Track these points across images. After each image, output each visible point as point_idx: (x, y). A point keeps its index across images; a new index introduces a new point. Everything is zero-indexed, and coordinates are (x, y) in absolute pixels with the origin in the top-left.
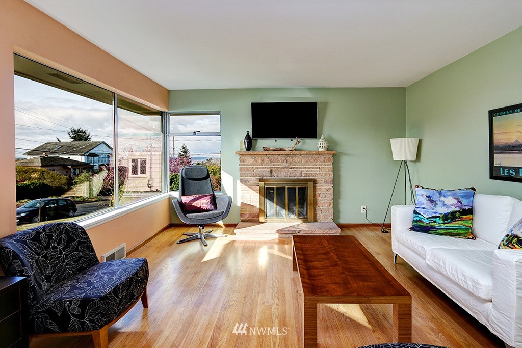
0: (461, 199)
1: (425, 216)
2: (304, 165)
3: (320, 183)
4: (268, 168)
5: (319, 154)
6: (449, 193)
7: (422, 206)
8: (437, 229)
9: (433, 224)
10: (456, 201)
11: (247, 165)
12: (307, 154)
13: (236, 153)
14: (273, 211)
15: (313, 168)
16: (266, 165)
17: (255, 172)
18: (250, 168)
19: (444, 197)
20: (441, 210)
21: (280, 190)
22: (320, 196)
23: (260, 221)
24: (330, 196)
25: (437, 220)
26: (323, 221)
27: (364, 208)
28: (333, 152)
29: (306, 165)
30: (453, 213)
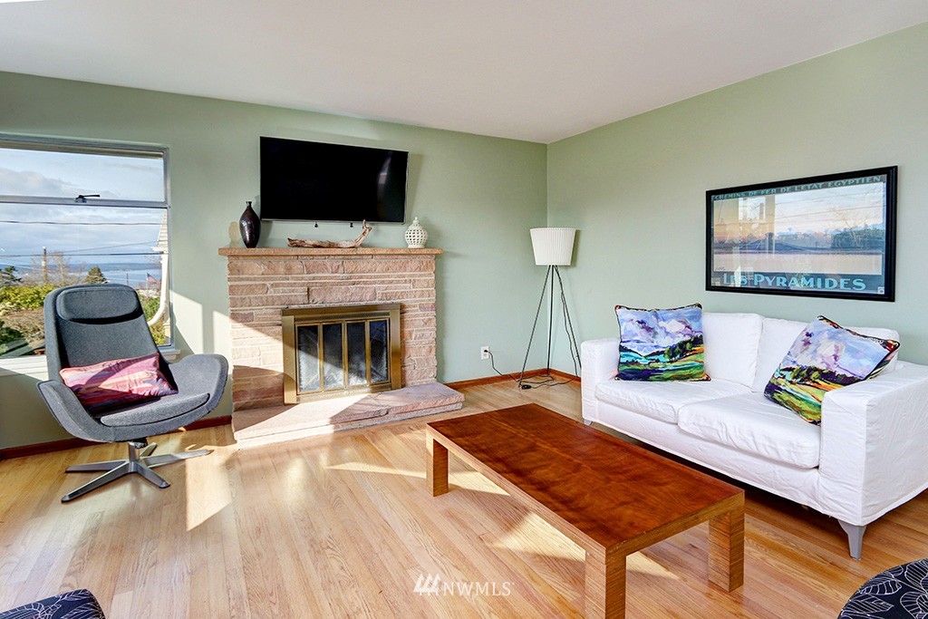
0: (689, 323)
1: (641, 353)
2: (380, 277)
3: (412, 311)
4: (303, 285)
5: (410, 254)
6: (670, 314)
7: (634, 339)
8: (661, 371)
9: (655, 365)
10: (684, 326)
11: (248, 279)
12: (386, 255)
13: (222, 251)
14: (316, 376)
15: (398, 282)
16: (297, 279)
17: (269, 294)
18: (256, 285)
19: (664, 320)
20: (665, 343)
21: (331, 332)
22: (411, 337)
23: (286, 402)
24: (430, 334)
25: (661, 357)
26: (417, 382)
27: (486, 351)
28: (437, 252)
29: (384, 276)
30: (682, 345)
